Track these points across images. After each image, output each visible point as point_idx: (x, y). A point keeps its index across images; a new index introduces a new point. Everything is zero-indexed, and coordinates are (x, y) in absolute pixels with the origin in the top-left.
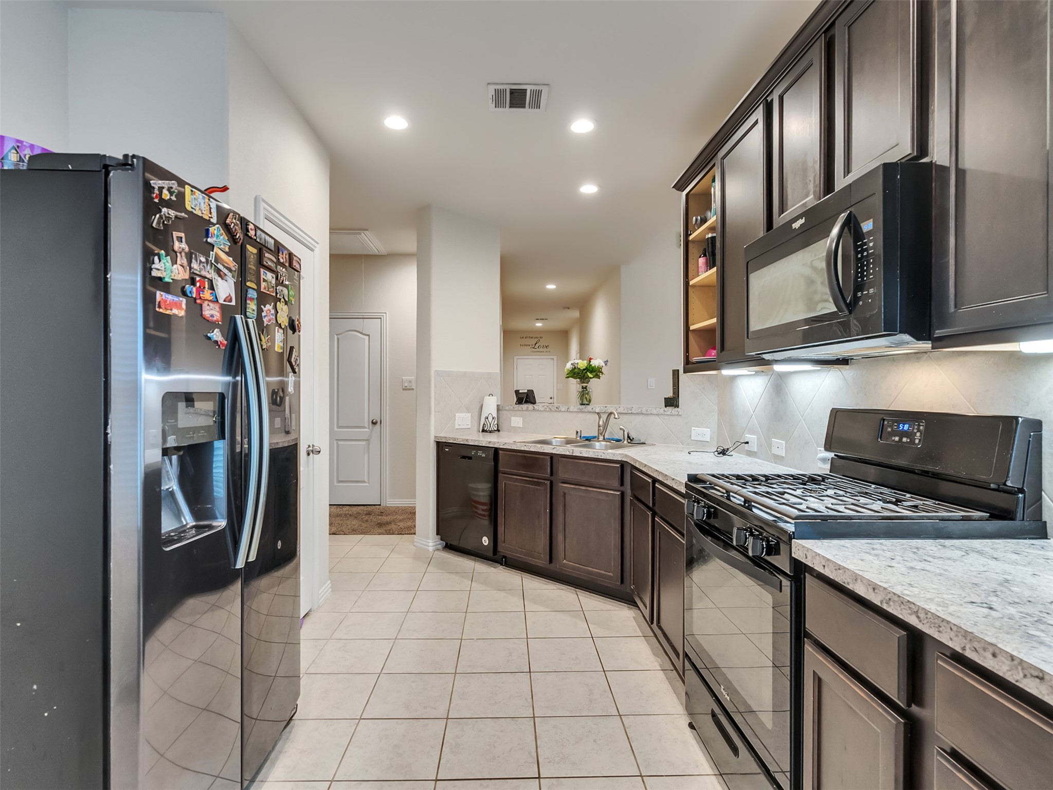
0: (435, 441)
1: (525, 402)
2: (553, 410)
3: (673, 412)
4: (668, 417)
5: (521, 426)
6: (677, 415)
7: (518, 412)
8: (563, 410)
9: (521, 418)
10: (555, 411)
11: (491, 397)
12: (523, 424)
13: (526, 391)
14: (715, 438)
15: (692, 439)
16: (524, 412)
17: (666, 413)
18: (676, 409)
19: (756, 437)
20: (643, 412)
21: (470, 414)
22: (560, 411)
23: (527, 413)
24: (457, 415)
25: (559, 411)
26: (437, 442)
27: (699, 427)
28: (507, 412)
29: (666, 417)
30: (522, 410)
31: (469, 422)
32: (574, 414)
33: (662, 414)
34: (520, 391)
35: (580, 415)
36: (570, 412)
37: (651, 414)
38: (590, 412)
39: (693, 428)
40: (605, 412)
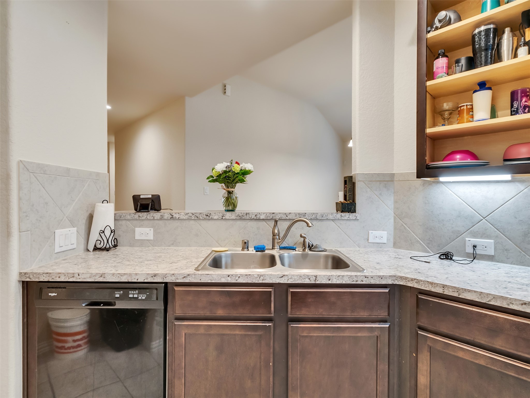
0: (19, 281)
1: (151, 209)
2: (201, 218)
3: (350, 217)
4: (345, 222)
5: (152, 239)
6: (355, 219)
7: (146, 222)
8: (216, 217)
9: (152, 229)
10: (205, 219)
11: (105, 204)
12: (154, 235)
13: (150, 196)
14: (392, 240)
15: (370, 241)
16: (157, 222)
17: (343, 218)
18: (354, 214)
19: (493, 241)
20: (318, 217)
21: (76, 228)
22: (212, 219)
23: (161, 222)
24: (58, 232)
25: (209, 220)
26: (23, 282)
27: (376, 231)
28: (128, 222)
29: (342, 222)
30: (154, 219)
31: (74, 241)
32: (231, 222)
33: (339, 219)
34: (141, 197)
35: (239, 223)
36: (226, 219)
37: (327, 219)
38: (253, 219)
39: (370, 232)
40: (272, 219)
